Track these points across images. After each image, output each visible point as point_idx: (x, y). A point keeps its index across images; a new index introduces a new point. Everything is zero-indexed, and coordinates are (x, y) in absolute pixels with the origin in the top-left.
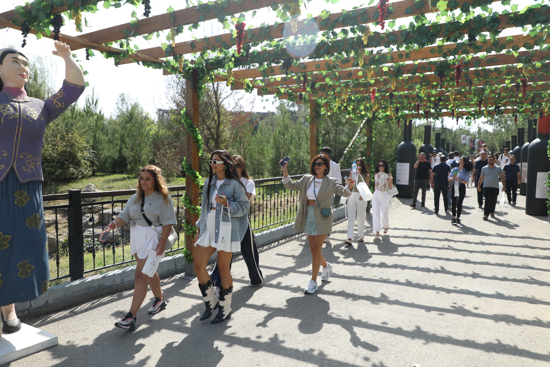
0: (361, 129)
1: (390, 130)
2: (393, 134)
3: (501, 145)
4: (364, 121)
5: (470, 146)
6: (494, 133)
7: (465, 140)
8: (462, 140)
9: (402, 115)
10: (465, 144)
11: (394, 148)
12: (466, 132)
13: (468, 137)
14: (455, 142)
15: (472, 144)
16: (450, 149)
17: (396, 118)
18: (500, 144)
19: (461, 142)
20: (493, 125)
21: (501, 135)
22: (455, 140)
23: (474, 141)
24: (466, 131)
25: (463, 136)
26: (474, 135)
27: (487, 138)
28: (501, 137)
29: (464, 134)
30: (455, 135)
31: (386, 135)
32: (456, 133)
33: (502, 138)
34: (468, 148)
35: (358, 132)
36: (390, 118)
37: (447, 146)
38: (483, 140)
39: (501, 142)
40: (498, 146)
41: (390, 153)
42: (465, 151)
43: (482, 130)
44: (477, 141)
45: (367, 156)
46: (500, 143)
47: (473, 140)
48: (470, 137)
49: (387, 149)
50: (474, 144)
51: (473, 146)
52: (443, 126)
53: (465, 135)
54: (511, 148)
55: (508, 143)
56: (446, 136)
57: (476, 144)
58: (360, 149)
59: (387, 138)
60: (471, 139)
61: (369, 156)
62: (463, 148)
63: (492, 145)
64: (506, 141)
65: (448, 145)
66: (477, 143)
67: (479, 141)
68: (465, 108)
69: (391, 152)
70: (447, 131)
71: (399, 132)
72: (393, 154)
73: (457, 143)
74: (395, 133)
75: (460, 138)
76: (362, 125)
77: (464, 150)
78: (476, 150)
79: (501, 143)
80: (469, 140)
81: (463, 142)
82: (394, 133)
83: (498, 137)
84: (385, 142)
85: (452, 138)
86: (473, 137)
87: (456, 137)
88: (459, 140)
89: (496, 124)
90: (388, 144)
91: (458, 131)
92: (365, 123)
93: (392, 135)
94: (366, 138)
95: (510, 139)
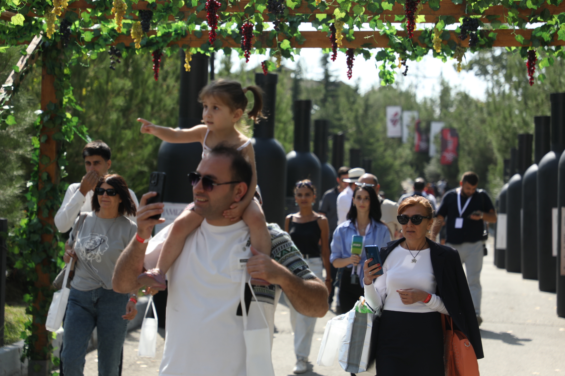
0: (20, 78)
1: (136, 85)
2: (147, 100)
3: (507, 147)
4: (31, 48)
5: (413, 145)
6: (488, 104)
7: (398, 126)
8: (389, 125)
9: (167, 35)
10: (399, 141)
11: (148, 150)
12: (403, 99)
13: (407, 116)
14: (365, 131)
15: (420, 139)
16: (347, 156)
17: (148, 45)
18: (504, 143)
19: (385, 130)
20: (489, 77)
21: (507, 113)
22: (366, 125)
23: (428, 130)
24: (401, 93)
25: (391, 111)
26: (426, 110)
27: (467, 120)
28: (505, 119)
29: (395, 105)
30: (367, 107)
31: (120, 101)
32: (371, 101)
33: (508, 123)
34: (406, 152)
35: (7, 89)
36: (128, 44)
37: (335, 144)
38: (455, 125)
39: (508, 135)
40: (499, 150)
41: (137, 168)
42: (397, 163)
43: (453, 94)
44: (436, 128)
45: (45, 176)
46: (504, 138)
47: (423, 125)
48: (415, 114)
49: (124, 153)
50: (428, 141)
51: (423, 145)
52: (327, 75)
53: (397, 109)
54: (533, 159)
55: (525, 139)
56: (337, 111)
57: (432, 139)
58: (21, 152)
59: (125, 111)
60: (418, 124)
61: (49, 177)
62: (389, 152)
63: (482, 145)
64: (521, 132)
65: (339, 141)
66: (436, 137)
67: (443, 131)
68: (368, 21)
69: (139, 164)
70: (340, 92)
71: (168, 91)
72: (146, 169)
73: (372, 134)
74: (155, 97)
75: (383, 120)
76: (20, 65)
77: (395, 158)
78: (433, 162)
79: (507, 140)
80: (413, 125)
81: (392, 131)
82: (151, 97)
83: (497, 120)
84: (116, 126)
85: (356, 117)
86: (424, 114)
87: (370, 113)
88: (379, 127)
89: (495, 73)
90: (128, 134)
91: (378, 95)
92: (32, 56)
93: (144, 101)
94: (39, 112)
95: (532, 129)
